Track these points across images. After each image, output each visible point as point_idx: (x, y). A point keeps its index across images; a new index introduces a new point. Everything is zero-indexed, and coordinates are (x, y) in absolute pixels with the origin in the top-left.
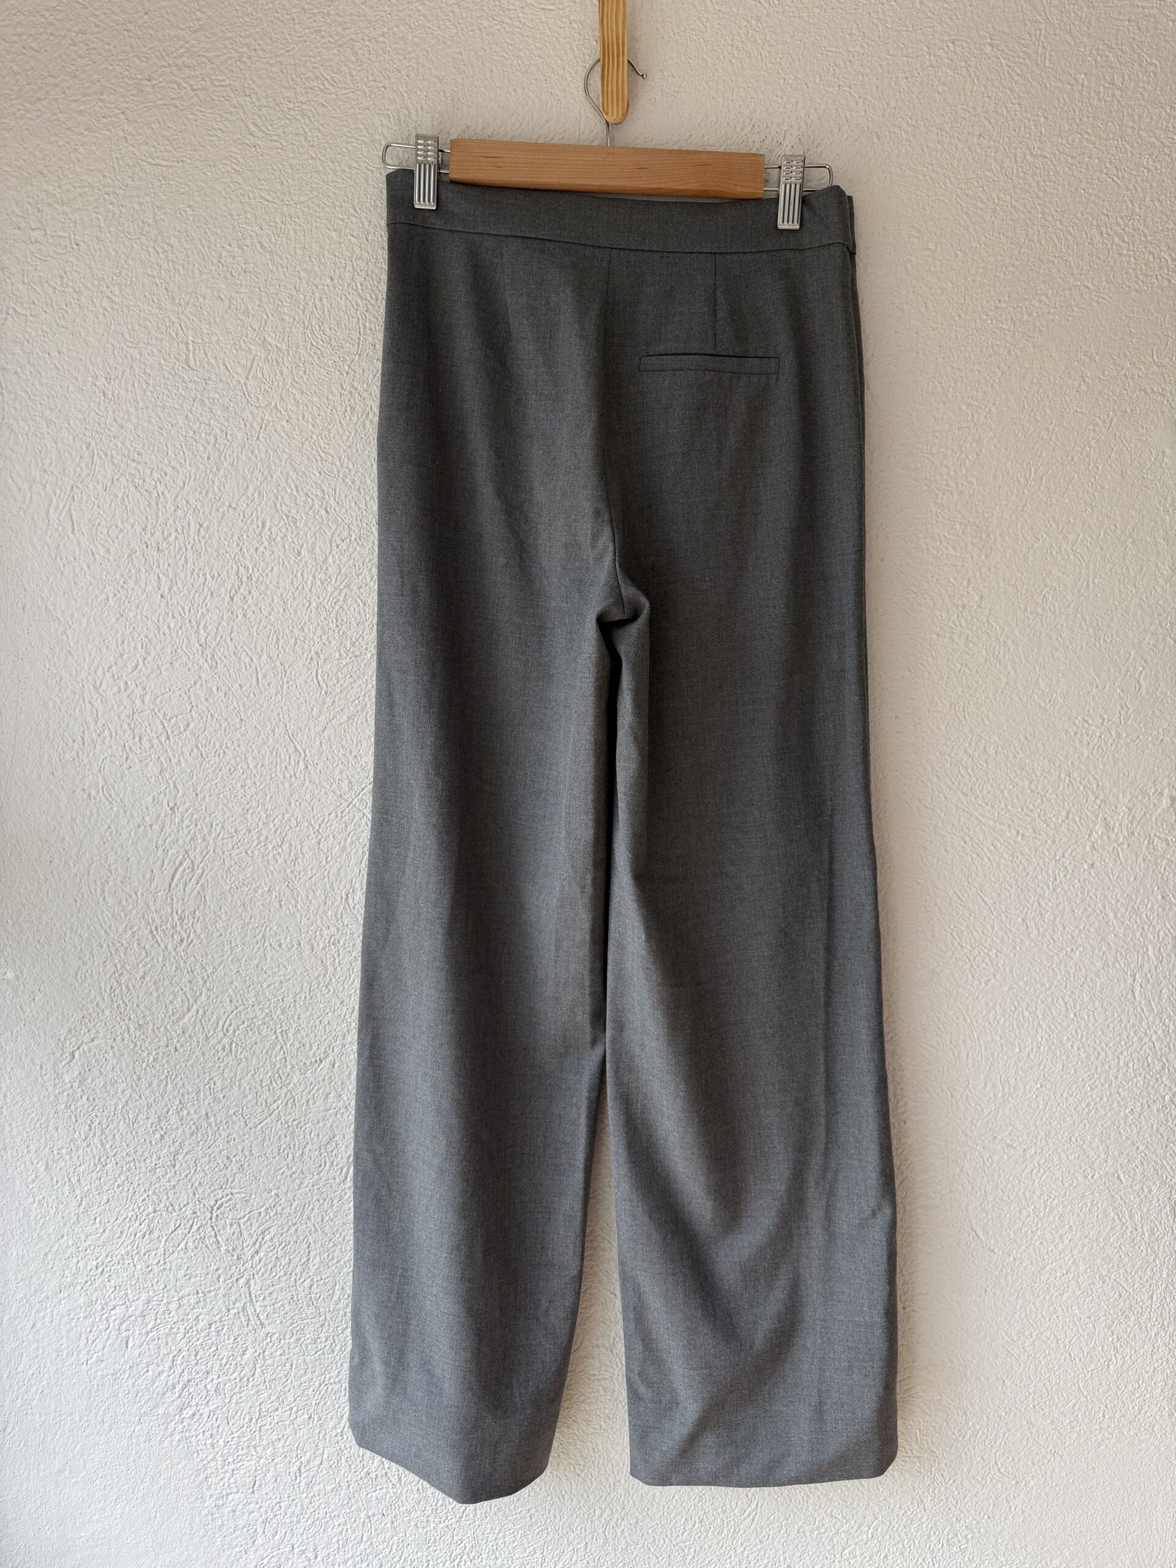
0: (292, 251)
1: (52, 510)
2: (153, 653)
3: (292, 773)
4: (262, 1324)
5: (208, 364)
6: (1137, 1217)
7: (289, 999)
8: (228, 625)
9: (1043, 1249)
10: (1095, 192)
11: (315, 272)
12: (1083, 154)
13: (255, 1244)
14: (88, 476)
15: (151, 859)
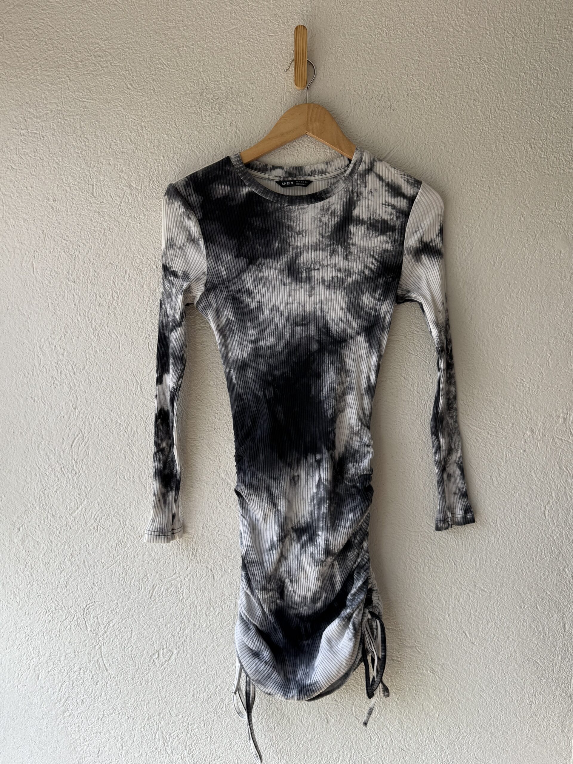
0: (145, 143)
1: (24, 262)
2: (69, 332)
3: (134, 392)
4: (106, 669)
5: (103, 195)
6: (546, 628)
7: (127, 505)
8: (106, 319)
9: (499, 643)
10: (529, 128)
11: (156, 154)
12: (523, 110)
13: (105, 628)
14: (42, 246)
15: (63, 433)
